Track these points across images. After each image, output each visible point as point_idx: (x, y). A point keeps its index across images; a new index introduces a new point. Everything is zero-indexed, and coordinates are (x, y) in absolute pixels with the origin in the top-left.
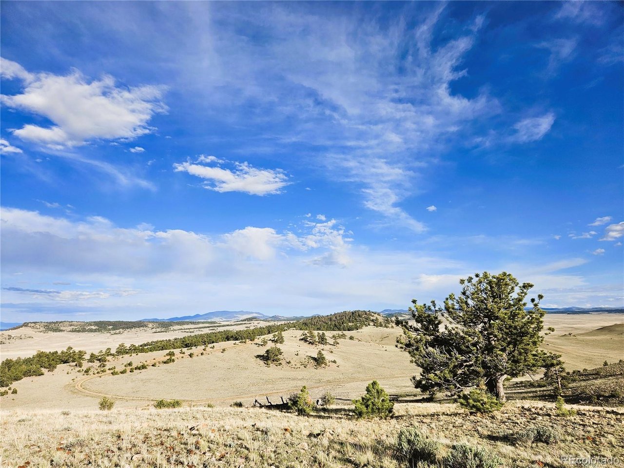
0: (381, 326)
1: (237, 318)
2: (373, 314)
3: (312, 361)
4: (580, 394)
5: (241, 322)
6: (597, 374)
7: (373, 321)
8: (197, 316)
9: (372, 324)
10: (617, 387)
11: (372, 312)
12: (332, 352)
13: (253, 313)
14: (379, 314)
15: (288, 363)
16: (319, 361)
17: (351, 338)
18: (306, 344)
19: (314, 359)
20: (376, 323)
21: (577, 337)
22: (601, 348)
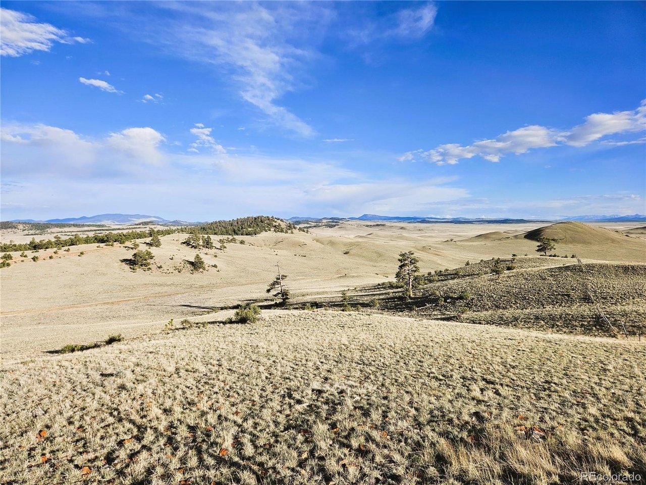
0: (282, 231)
1: (132, 222)
2: (276, 220)
3: (188, 265)
4: (430, 295)
5: (135, 226)
6: (455, 275)
7: (275, 226)
8: (83, 218)
9: (272, 229)
10: (468, 288)
11: (276, 218)
12: (216, 256)
13: (150, 217)
14: (282, 220)
15: (159, 268)
16: (196, 265)
17: (242, 242)
18: (188, 248)
19: (192, 263)
20: (278, 229)
21: (457, 243)
22: (475, 253)
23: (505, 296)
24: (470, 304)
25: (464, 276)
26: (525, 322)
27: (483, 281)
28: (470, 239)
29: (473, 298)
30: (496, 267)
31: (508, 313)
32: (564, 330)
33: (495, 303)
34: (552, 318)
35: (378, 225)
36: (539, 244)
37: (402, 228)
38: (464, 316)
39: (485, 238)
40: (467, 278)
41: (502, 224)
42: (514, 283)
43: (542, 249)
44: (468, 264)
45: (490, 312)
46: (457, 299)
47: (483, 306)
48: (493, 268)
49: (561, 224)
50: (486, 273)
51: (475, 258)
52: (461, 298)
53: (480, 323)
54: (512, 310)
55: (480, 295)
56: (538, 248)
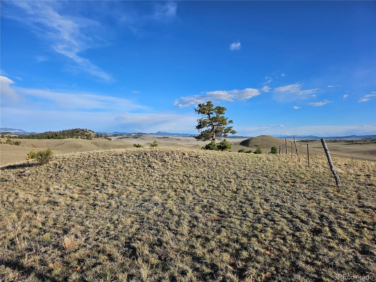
35: (164, 138)
37: (178, 139)
49: (260, 137)
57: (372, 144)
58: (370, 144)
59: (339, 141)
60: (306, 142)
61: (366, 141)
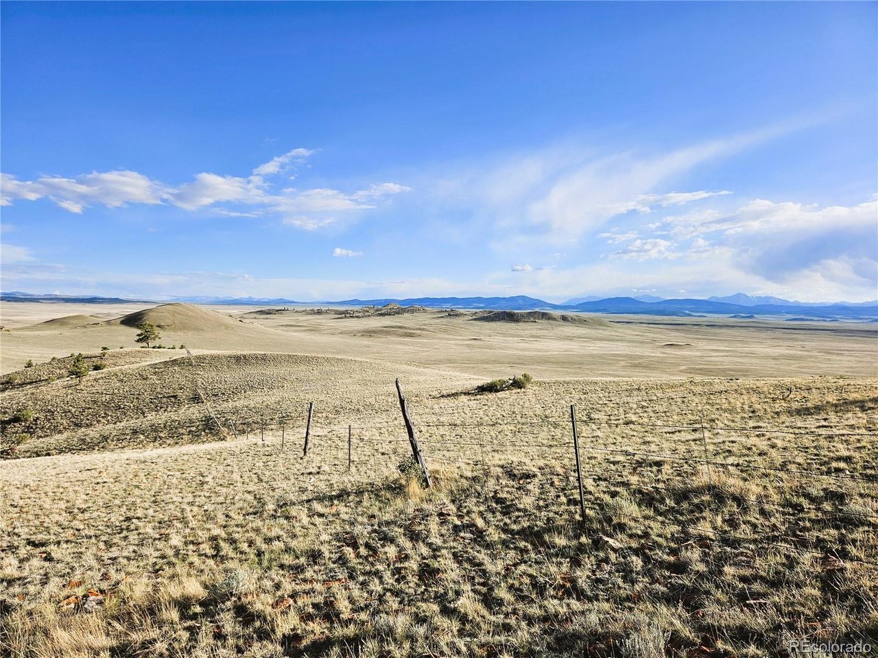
6: (7, 384)
21: (13, 333)
22: (43, 347)
23: (90, 408)
24: (32, 428)
25: (22, 385)
26: (118, 440)
27: (55, 391)
28: (35, 326)
29: (37, 418)
30: (75, 368)
31: (93, 433)
32: (168, 442)
33: (74, 420)
34: (155, 428)
36: (139, 332)
38: (22, 447)
39: (60, 325)
40: (29, 386)
41: (87, 305)
42: (104, 388)
43: (143, 339)
44: (29, 365)
45: (66, 435)
46: (9, 422)
47: (55, 427)
48: (72, 369)
49: (168, 306)
50: (60, 377)
51: (41, 355)
52: (16, 420)
53: (48, 454)
54: (99, 427)
55: (49, 411)
56: (138, 338)
57: (375, 318)
58: (372, 317)
59: (326, 312)
60: (267, 314)
61: (368, 311)
